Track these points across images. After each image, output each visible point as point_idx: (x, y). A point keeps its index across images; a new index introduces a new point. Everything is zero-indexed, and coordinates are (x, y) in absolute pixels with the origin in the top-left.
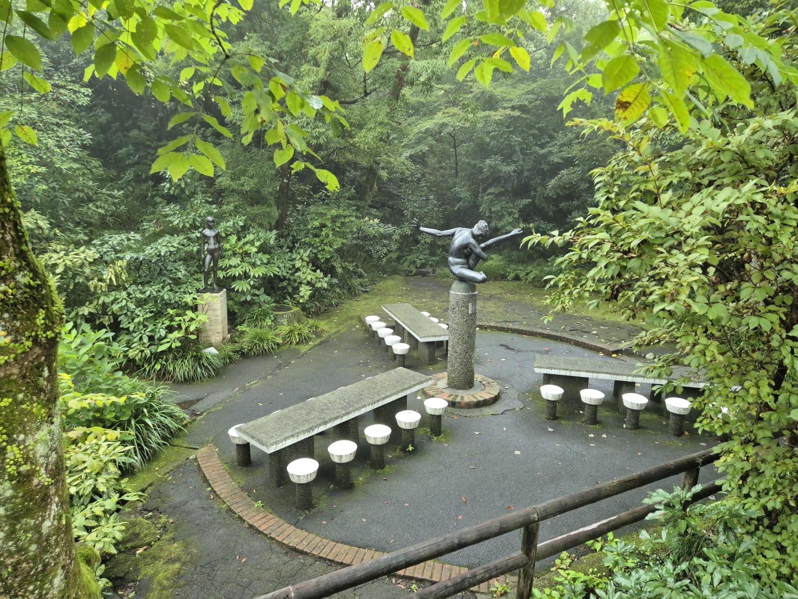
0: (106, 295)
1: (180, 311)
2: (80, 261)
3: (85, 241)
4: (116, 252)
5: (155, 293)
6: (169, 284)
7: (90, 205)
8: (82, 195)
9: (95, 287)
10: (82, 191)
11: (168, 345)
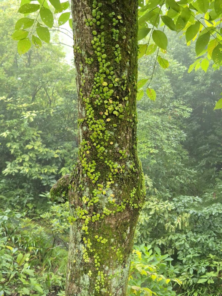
0: (173, 235)
1: (217, 258)
2: (163, 209)
3: (169, 197)
4: (185, 207)
5: (203, 240)
6: (214, 237)
7: (177, 177)
8: (173, 170)
9: (169, 228)
10: (174, 168)
11: (205, 280)
